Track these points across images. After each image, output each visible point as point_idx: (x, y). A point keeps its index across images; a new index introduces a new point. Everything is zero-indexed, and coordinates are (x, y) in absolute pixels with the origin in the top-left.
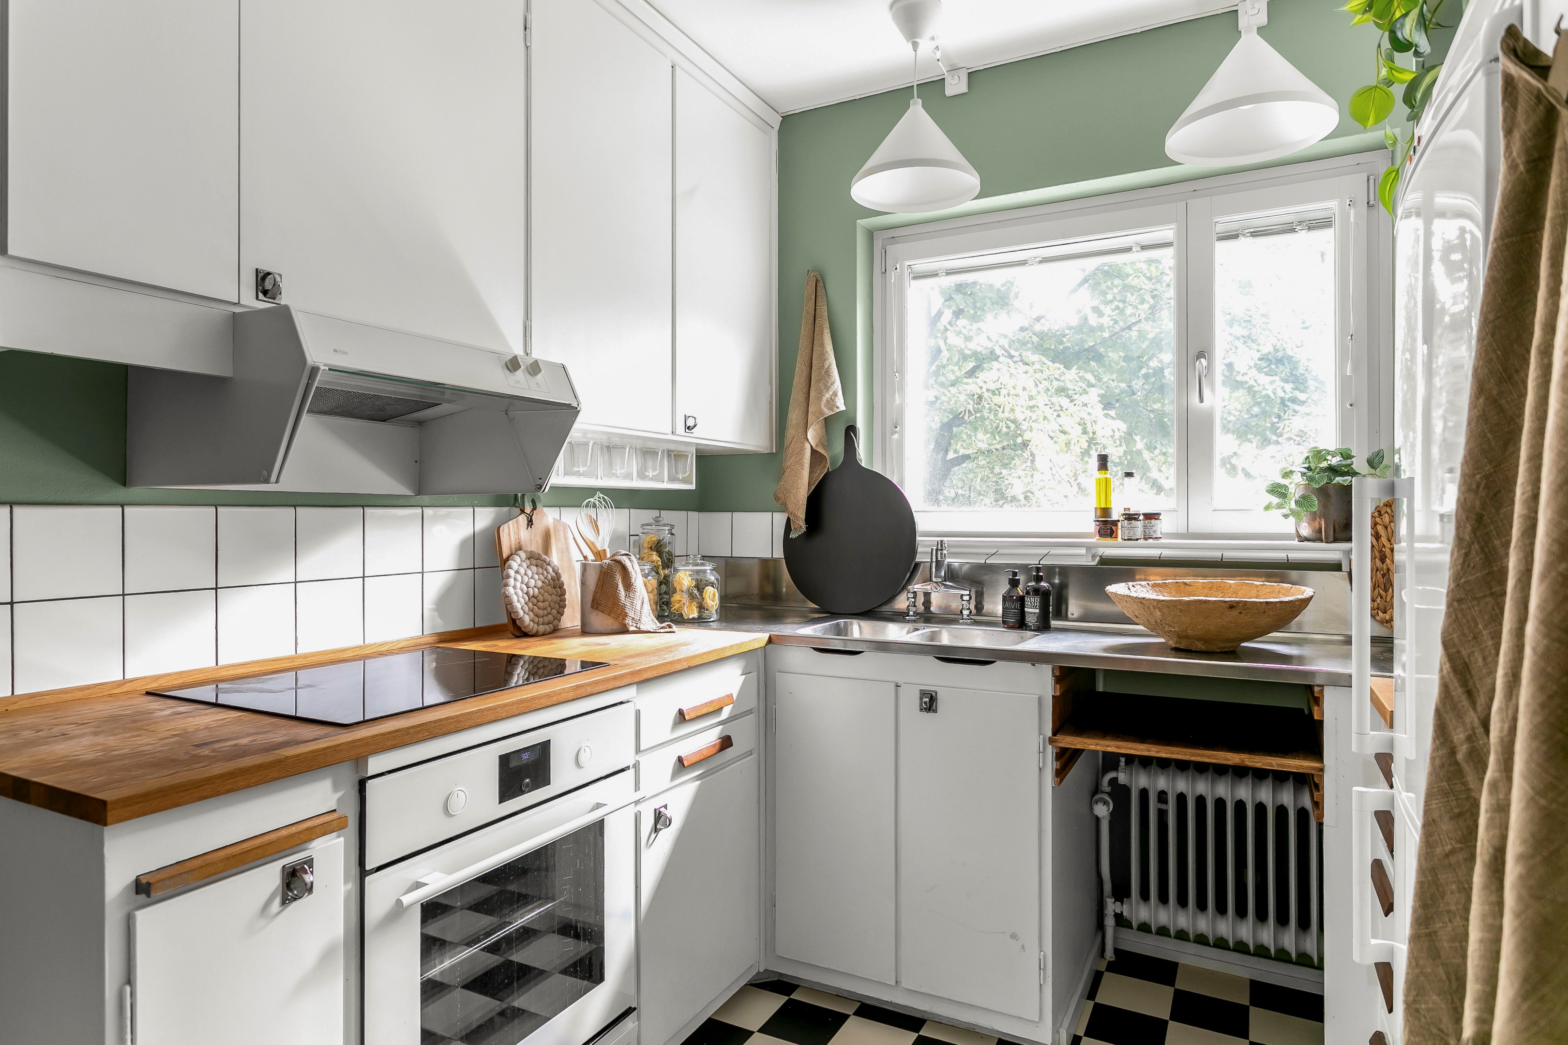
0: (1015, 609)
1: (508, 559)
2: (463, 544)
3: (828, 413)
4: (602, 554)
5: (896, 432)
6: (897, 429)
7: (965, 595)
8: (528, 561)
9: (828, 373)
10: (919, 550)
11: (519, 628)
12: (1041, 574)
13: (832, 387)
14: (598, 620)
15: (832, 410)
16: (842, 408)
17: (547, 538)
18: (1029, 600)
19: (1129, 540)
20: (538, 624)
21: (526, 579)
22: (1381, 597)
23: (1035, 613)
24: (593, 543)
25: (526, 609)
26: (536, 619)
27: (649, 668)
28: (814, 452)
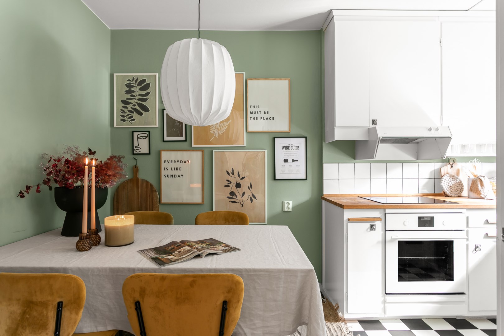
1: (443, 176)
2: (431, 172)
4: (476, 176)
8: (450, 177)
11: (446, 195)
14: (472, 194)
17: (458, 172)
20: (452, 194)
21: (448, 182)
24: (473, 173)
25: (448, 189)
26: (451, 193)
27: (471, 205)
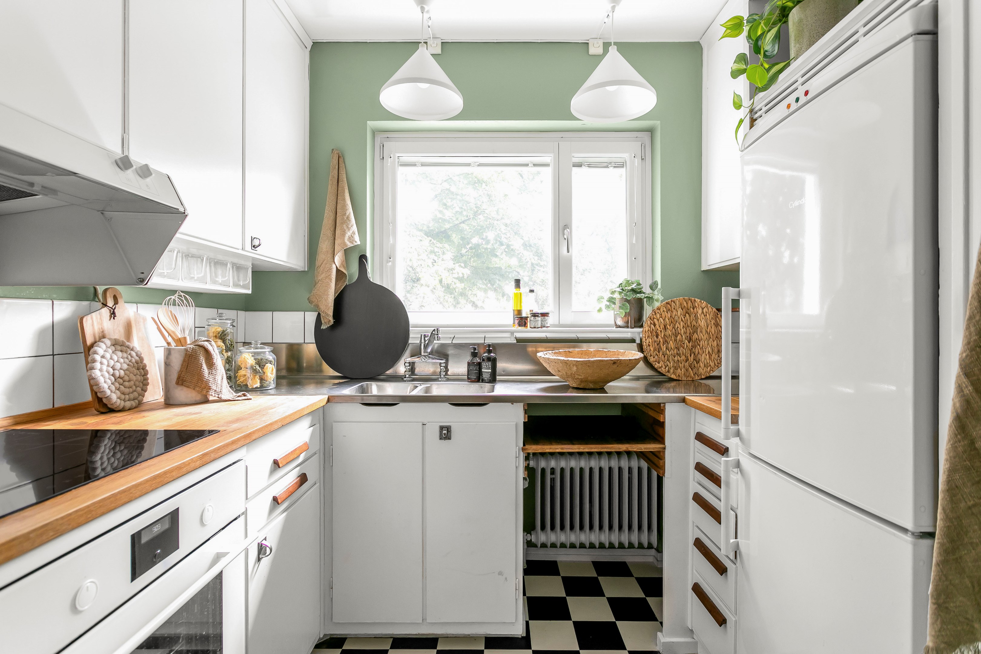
0: (476, 370)
1: (92, 346)
2: (41, 333)
3: (350, 245)
4: (182, 341)
5: (390, 261)
6: (391, 260)
7: (442, 363)
8: (113, 348)
9: (348, 218)
10: (411, 336)
11: (105, 405)
12: (491, 348)
13: (352, 228)
14: (181, 394)
15: (352, 243)
16: (359, 243)
17: (128, 329)
18: (484, 365)
19: (534, 328)
20: (124, 400)
21: (112, 363)
22: (657, 356)
23: (488, 372)
24: (173, 332)
25: (113, 388)
26: (123, 397)
27: (256, 430)
28: (338, 271)
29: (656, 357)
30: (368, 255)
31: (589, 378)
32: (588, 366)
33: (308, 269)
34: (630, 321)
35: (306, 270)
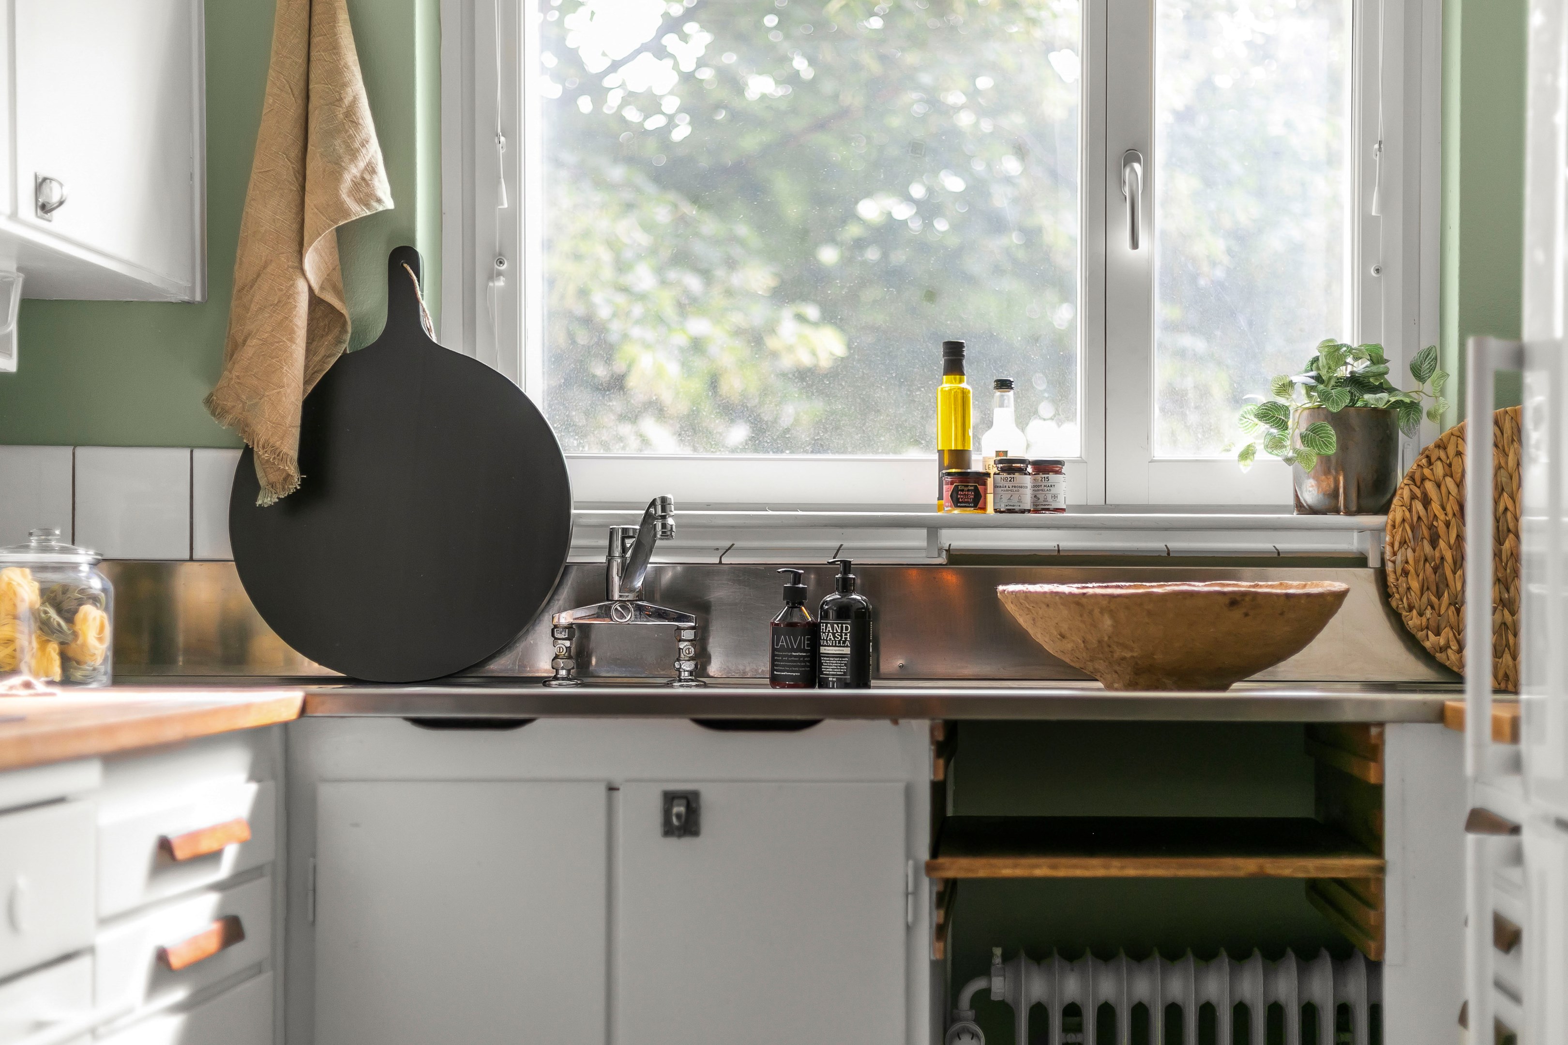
0: (799, 650)
3: (359, 211)
5: (499, 274)
6: (503, 268)
7: (684, 629)
9: (351, 114)
12: (851, 576)
13: (364, 151)
15: (368, 206)
16: (389, 204)
18: (830, 630)
19: (1010, 511)
22: (1433, 608)
23: (842, 656)
28: (315, 301)
29: (1428, 612)
30: (422, 246)
31: (1159, 657)
32: (1149, 613)
33: (203, 296)
34: (1341, 490)
35: (198, 298)
